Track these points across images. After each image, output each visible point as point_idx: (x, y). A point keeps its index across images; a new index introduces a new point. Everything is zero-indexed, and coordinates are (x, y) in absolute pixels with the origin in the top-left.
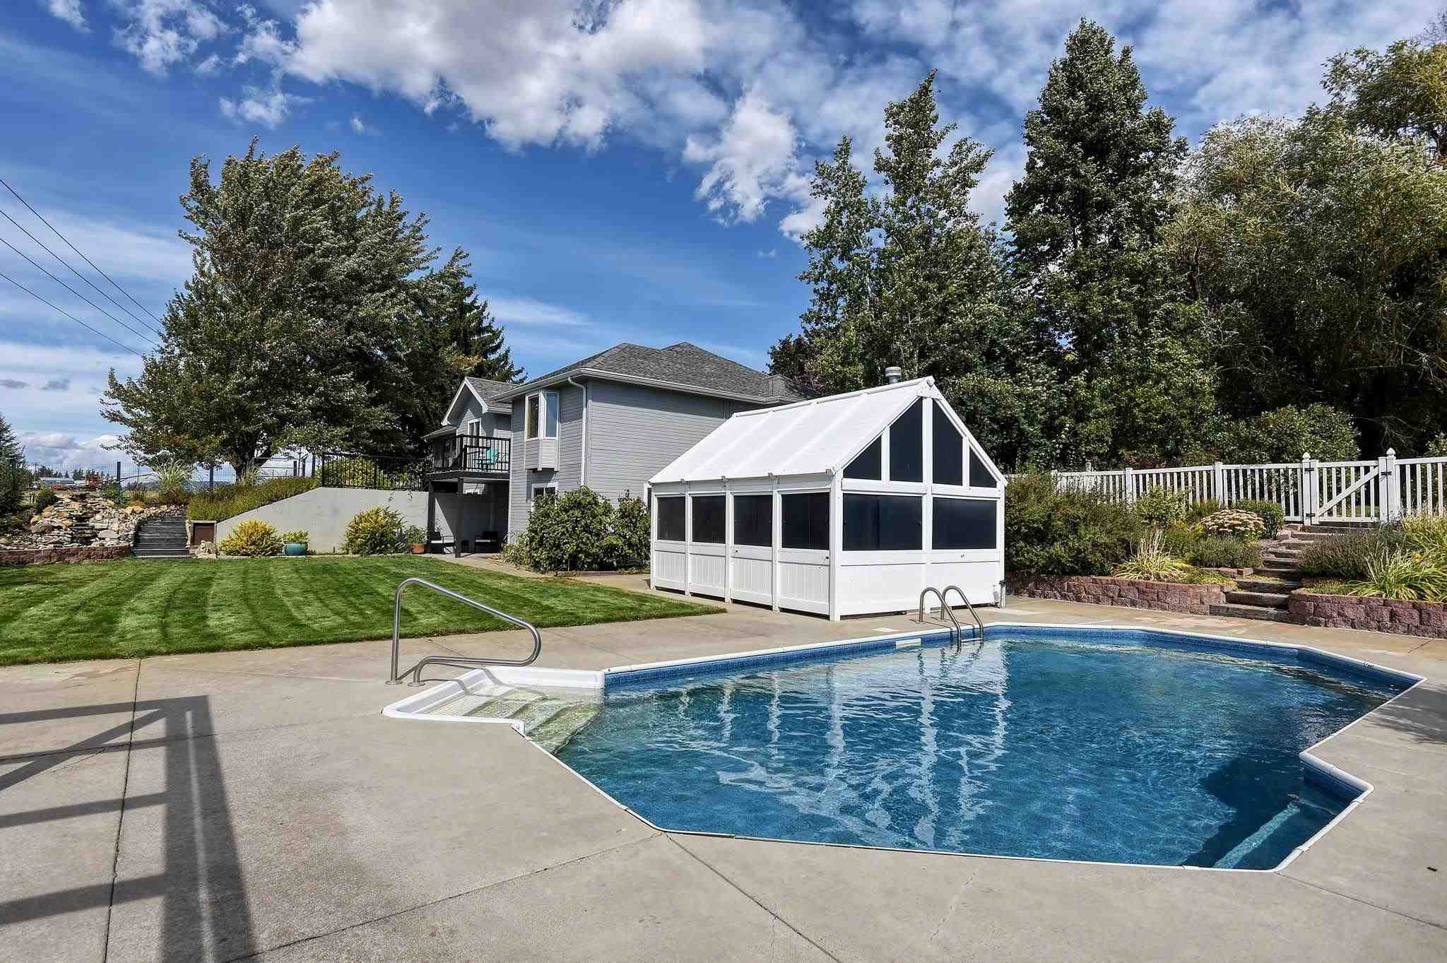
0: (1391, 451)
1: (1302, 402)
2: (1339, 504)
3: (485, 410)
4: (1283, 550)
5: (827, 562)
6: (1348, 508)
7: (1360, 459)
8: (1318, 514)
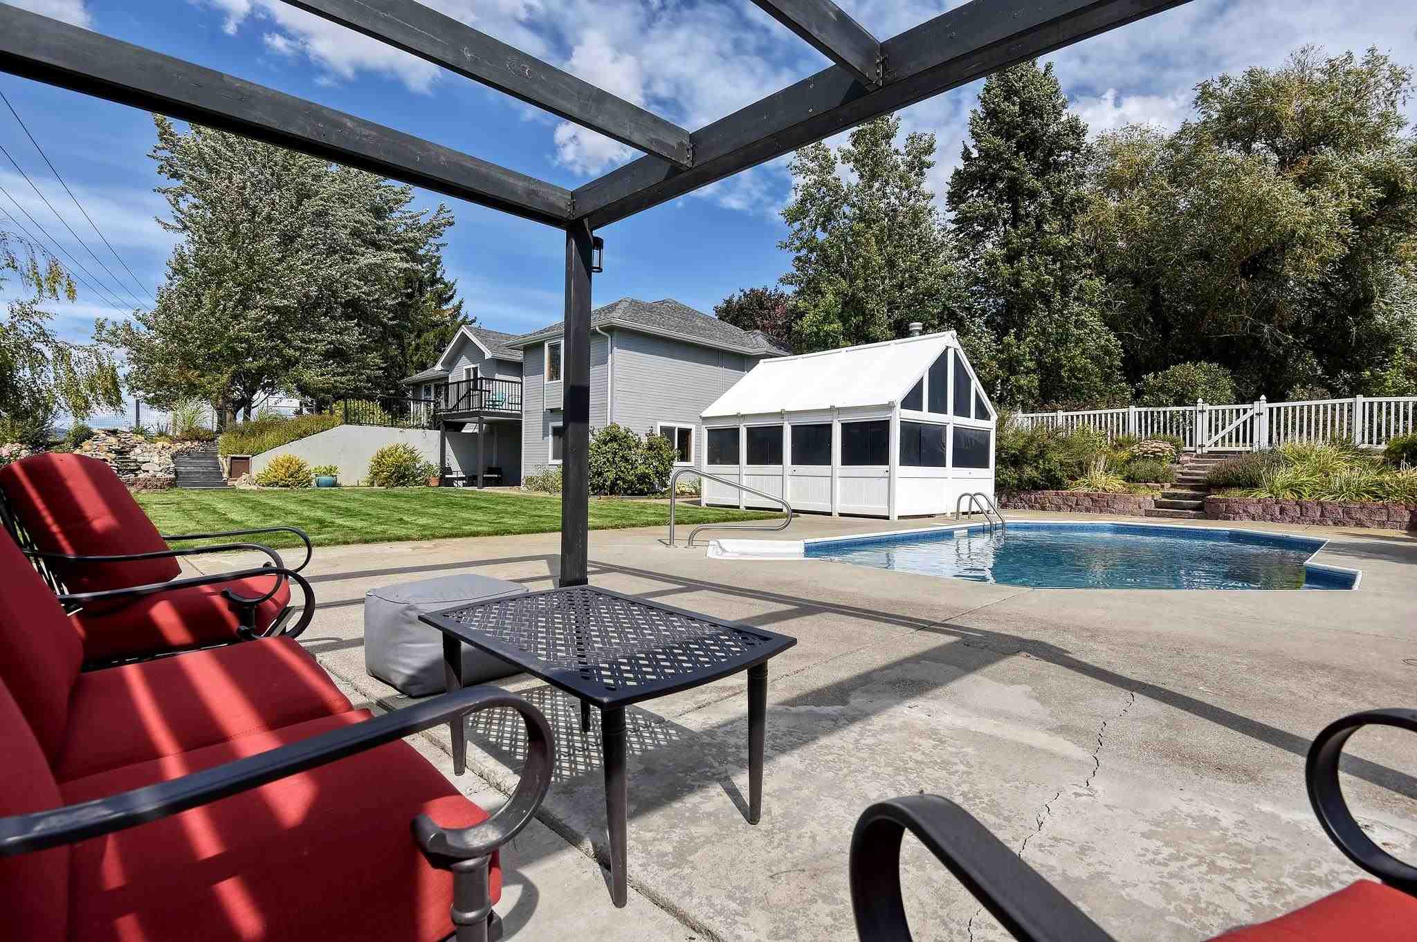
0: (1263, 397)
1: (1195, 359)
2: (1223, 438)
3: (488, 355)
4: (1186, 470)
5: (887, 475)
6: (1230, 440)
7: (1236, 403)
8: (1207, 445)
